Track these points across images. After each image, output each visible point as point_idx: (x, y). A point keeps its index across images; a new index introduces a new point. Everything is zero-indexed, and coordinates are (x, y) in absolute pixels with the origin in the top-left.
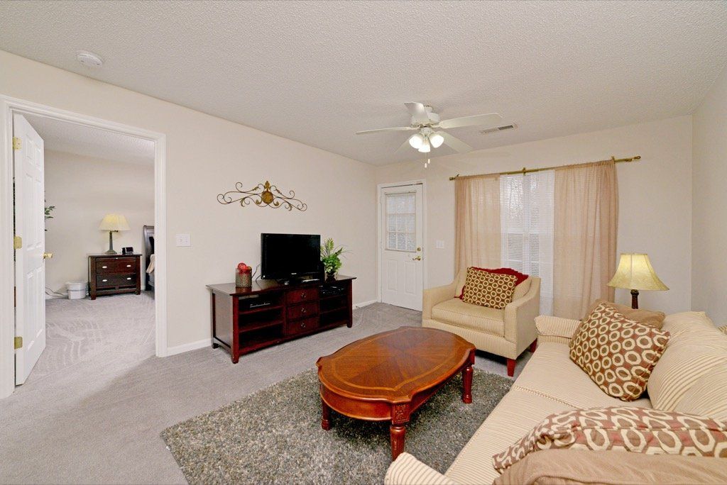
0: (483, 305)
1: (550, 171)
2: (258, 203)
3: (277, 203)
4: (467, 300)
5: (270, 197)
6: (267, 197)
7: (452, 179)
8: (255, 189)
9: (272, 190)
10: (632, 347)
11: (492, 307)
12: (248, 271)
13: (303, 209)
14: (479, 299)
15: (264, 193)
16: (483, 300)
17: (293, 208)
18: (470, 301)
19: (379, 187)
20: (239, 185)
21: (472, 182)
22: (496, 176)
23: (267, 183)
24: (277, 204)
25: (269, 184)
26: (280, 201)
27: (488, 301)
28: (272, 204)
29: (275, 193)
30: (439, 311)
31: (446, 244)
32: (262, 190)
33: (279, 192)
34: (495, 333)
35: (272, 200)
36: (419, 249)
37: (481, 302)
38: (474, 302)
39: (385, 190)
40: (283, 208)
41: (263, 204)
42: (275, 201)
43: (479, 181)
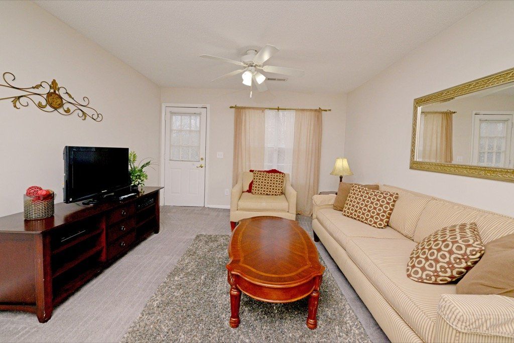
0: (267, 194)
1: (292, 110)
2: (40, 106)
3: (68, 109)
4: (255, 193)
5: (59, 101)
6: (54, 100)
7: (231, 107)
8: (37, 87)
9: (61, 92)
10: (376, 200)
11: (273, 195)
12: (50, 197)
13: (99, 119)
14: (264, 191)
15: (49, 94)
16: (267, 191)
17: (88, 118)
18: (258, 193)
19: (163, 106)
20: (9, 78)
21: (247, 111)
22: (263, 109)
23: (54, 82)
24: (68, 111)
25: (56, 84)
26: (72, 108)
27: (270, 192)
28: (61, 110)
29: (65, 97)
30: (243, 204)
31: (225, 155)
32: (46, 90)
33: (70, 96)
34: (283, 211)
35: (61, 105)
36: (202, 159)
37: (266, 193)
38: (261, 193)
39: (169, 109)
40: (75, 117)
41: (49, 108)
42: (66, 106)
43: (251, 111)
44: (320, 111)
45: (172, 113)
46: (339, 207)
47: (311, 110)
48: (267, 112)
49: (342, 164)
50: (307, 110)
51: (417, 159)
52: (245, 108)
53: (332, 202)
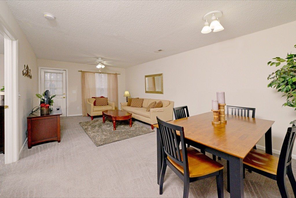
1: (106, 74)
4: (97, 105)
7: (79, 71)
22: (94, 73)
23: (27, 65)
27: (103, 104)
36: (64, 94)
43: (89, 73)
44: (116, 74)
45: (45, 72)
46: (129, 105)
47: (113, 74)
48: (96, 74)
49: (127, 93)
50: (112, 74)
51: (147, 90)
52: (86, 72)
53: (127, 104)
